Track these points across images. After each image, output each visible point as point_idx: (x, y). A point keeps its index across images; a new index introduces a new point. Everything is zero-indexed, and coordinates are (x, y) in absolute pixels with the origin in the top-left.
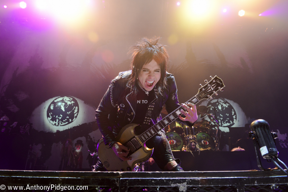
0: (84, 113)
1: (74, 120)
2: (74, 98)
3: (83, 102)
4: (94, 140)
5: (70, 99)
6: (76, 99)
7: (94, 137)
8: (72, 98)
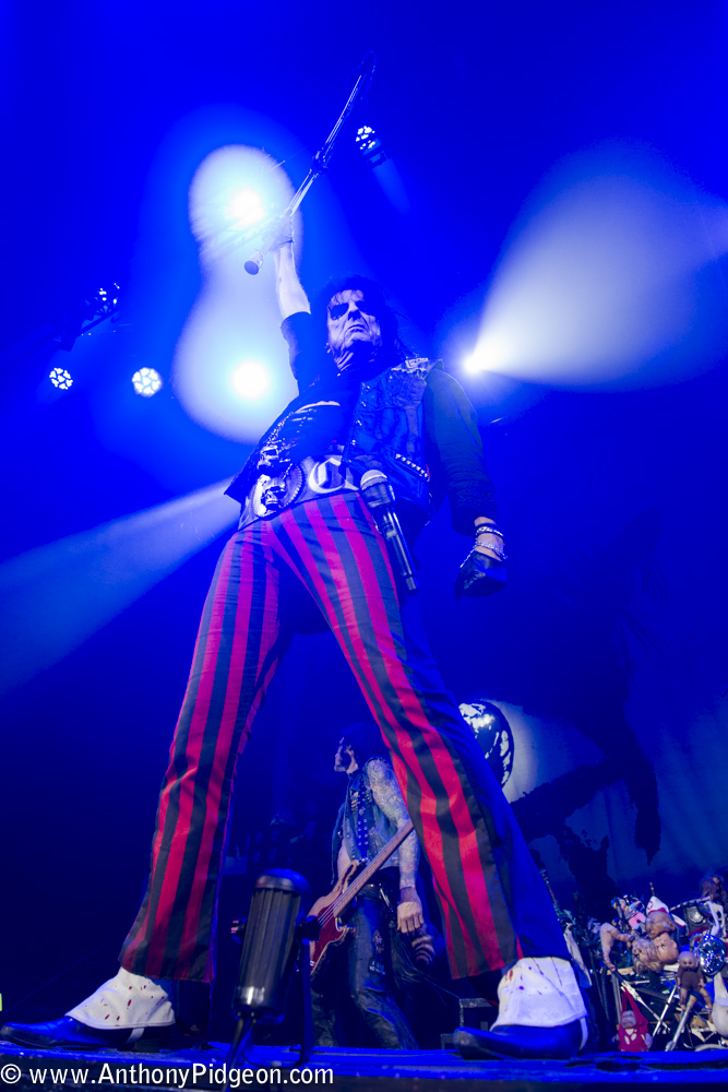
0: (533, 747)
1: (505, 778)
2: (489, 701)
3: (520, 708)
4: (588, 841)
5: (477, 708)
6: (496, 704)
7: (583, 832)
8: (483, 703)
